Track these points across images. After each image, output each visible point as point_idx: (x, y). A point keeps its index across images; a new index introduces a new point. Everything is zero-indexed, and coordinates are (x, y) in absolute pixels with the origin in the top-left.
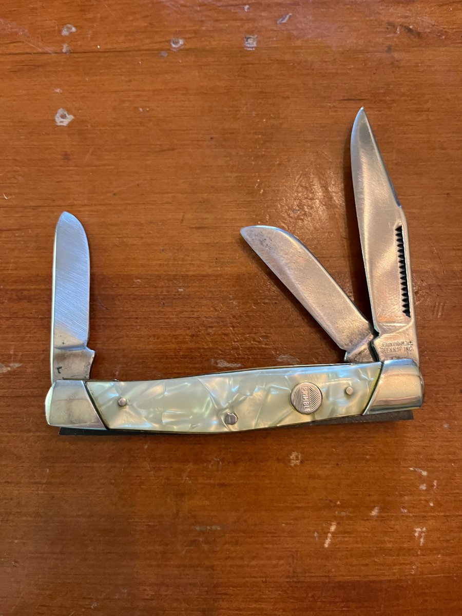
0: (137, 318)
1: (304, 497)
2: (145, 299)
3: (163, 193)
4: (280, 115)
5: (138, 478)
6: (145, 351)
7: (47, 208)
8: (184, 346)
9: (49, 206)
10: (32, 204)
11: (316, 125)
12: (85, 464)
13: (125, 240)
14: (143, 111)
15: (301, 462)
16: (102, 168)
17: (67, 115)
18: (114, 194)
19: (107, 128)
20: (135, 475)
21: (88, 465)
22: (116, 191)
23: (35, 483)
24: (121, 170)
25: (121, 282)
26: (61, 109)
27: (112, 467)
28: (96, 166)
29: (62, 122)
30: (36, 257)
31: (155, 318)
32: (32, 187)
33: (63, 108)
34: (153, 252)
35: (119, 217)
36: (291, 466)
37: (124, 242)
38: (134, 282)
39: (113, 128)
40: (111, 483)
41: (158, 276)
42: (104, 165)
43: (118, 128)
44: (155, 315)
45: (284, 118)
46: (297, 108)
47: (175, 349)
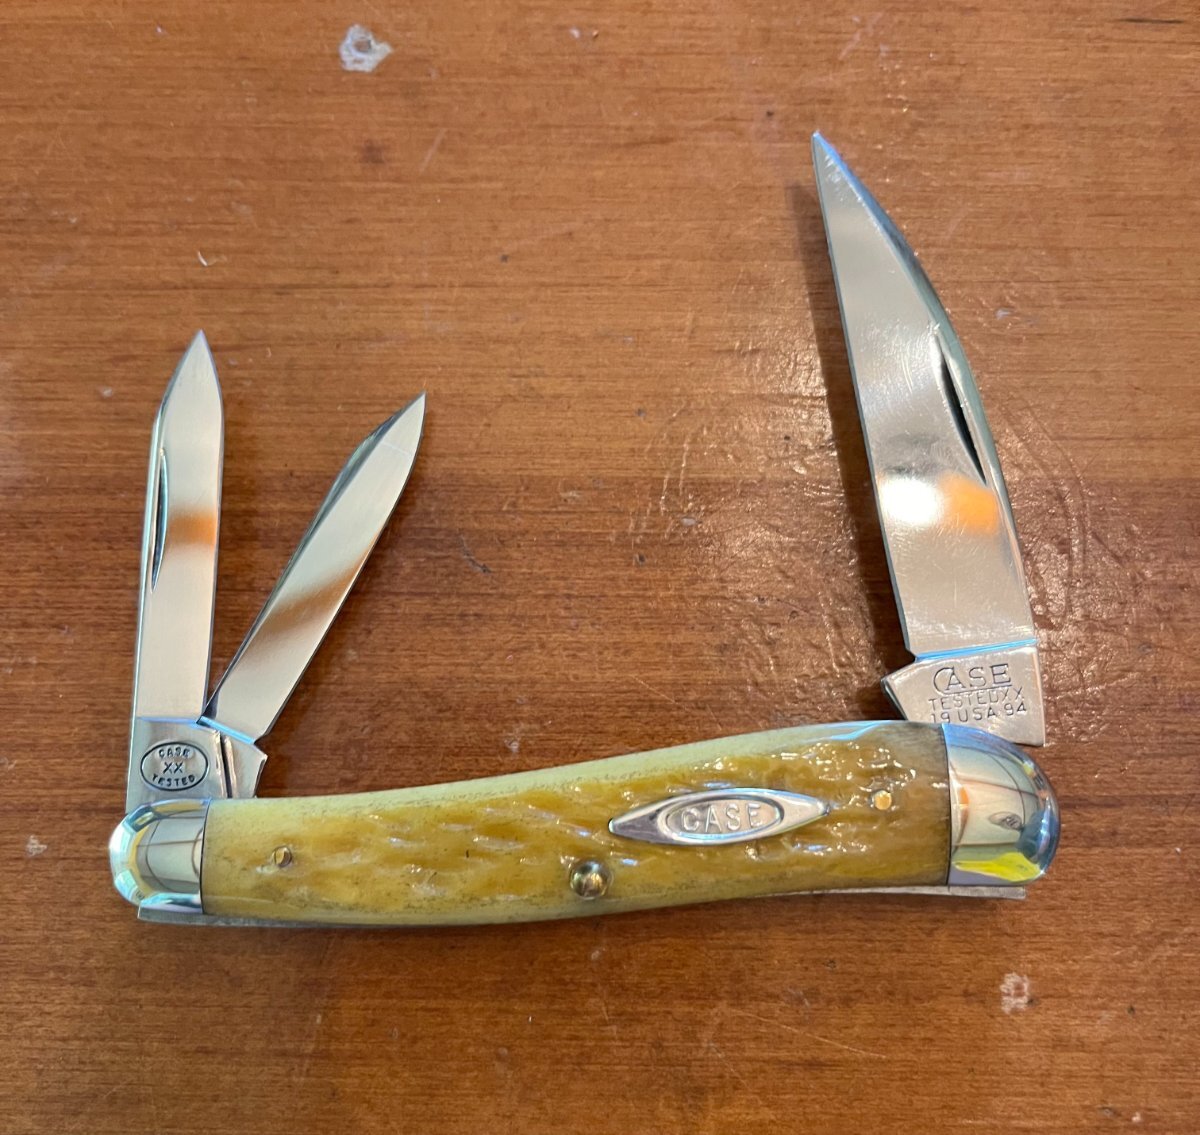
0: (569, 596)
1: (1042, 1101)
2: (592, 545)
3: (638, 258)
4: (956, 56)
5: (574, 1043)
6: (591, 687)
7: (318, 291)
8: (699, 676)
9: (321, 285)
10: (277, 278)
11: (1052, 85)
12: (422, 1003)
13: (534, 381)
14: (582, 36)
15: (1031, 1002)
16: (470, 186)
17: (373, 43)
18: (505, 258)
19: (485, 80)
20: (565, 1034)
21: (433, 1004)
22: (508, 249)
23: (284, 1054)
24: (523, 193)
25: (525, 498)
26: (357, 26)
27: (500, 1011)
28: (452, 181)
29: (359, 61)
30: (288, 425)
31: (619, 596)
32: (275, 233)
33: (363, 24)
34: (612, 417)
35: (517, 320)
36: (1002, 1014)
37: (532, 389)
38: (560, 498)
39: (500, 81)
40: (499, 1058)
41: (626, 483)
42: (475, 178)
43: (513, 80)
44: (618, 587)
45: (964, 65)
46: (1001, 38)
47: (674, 683)
